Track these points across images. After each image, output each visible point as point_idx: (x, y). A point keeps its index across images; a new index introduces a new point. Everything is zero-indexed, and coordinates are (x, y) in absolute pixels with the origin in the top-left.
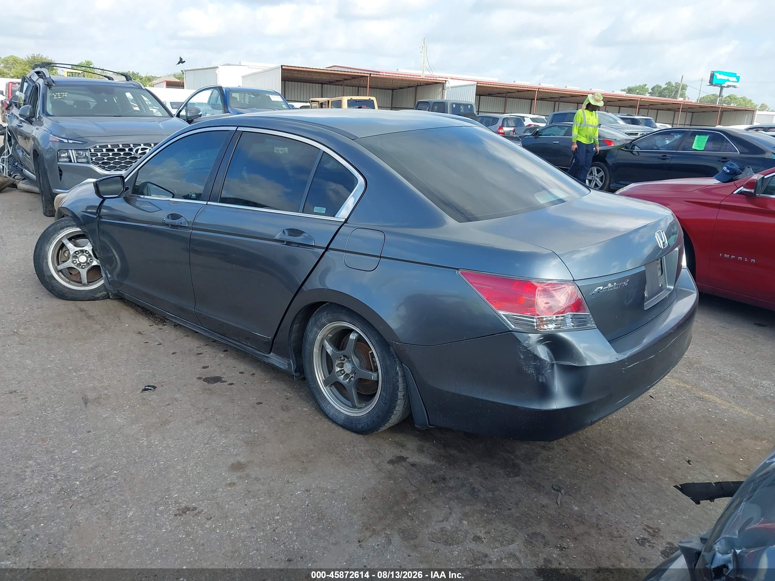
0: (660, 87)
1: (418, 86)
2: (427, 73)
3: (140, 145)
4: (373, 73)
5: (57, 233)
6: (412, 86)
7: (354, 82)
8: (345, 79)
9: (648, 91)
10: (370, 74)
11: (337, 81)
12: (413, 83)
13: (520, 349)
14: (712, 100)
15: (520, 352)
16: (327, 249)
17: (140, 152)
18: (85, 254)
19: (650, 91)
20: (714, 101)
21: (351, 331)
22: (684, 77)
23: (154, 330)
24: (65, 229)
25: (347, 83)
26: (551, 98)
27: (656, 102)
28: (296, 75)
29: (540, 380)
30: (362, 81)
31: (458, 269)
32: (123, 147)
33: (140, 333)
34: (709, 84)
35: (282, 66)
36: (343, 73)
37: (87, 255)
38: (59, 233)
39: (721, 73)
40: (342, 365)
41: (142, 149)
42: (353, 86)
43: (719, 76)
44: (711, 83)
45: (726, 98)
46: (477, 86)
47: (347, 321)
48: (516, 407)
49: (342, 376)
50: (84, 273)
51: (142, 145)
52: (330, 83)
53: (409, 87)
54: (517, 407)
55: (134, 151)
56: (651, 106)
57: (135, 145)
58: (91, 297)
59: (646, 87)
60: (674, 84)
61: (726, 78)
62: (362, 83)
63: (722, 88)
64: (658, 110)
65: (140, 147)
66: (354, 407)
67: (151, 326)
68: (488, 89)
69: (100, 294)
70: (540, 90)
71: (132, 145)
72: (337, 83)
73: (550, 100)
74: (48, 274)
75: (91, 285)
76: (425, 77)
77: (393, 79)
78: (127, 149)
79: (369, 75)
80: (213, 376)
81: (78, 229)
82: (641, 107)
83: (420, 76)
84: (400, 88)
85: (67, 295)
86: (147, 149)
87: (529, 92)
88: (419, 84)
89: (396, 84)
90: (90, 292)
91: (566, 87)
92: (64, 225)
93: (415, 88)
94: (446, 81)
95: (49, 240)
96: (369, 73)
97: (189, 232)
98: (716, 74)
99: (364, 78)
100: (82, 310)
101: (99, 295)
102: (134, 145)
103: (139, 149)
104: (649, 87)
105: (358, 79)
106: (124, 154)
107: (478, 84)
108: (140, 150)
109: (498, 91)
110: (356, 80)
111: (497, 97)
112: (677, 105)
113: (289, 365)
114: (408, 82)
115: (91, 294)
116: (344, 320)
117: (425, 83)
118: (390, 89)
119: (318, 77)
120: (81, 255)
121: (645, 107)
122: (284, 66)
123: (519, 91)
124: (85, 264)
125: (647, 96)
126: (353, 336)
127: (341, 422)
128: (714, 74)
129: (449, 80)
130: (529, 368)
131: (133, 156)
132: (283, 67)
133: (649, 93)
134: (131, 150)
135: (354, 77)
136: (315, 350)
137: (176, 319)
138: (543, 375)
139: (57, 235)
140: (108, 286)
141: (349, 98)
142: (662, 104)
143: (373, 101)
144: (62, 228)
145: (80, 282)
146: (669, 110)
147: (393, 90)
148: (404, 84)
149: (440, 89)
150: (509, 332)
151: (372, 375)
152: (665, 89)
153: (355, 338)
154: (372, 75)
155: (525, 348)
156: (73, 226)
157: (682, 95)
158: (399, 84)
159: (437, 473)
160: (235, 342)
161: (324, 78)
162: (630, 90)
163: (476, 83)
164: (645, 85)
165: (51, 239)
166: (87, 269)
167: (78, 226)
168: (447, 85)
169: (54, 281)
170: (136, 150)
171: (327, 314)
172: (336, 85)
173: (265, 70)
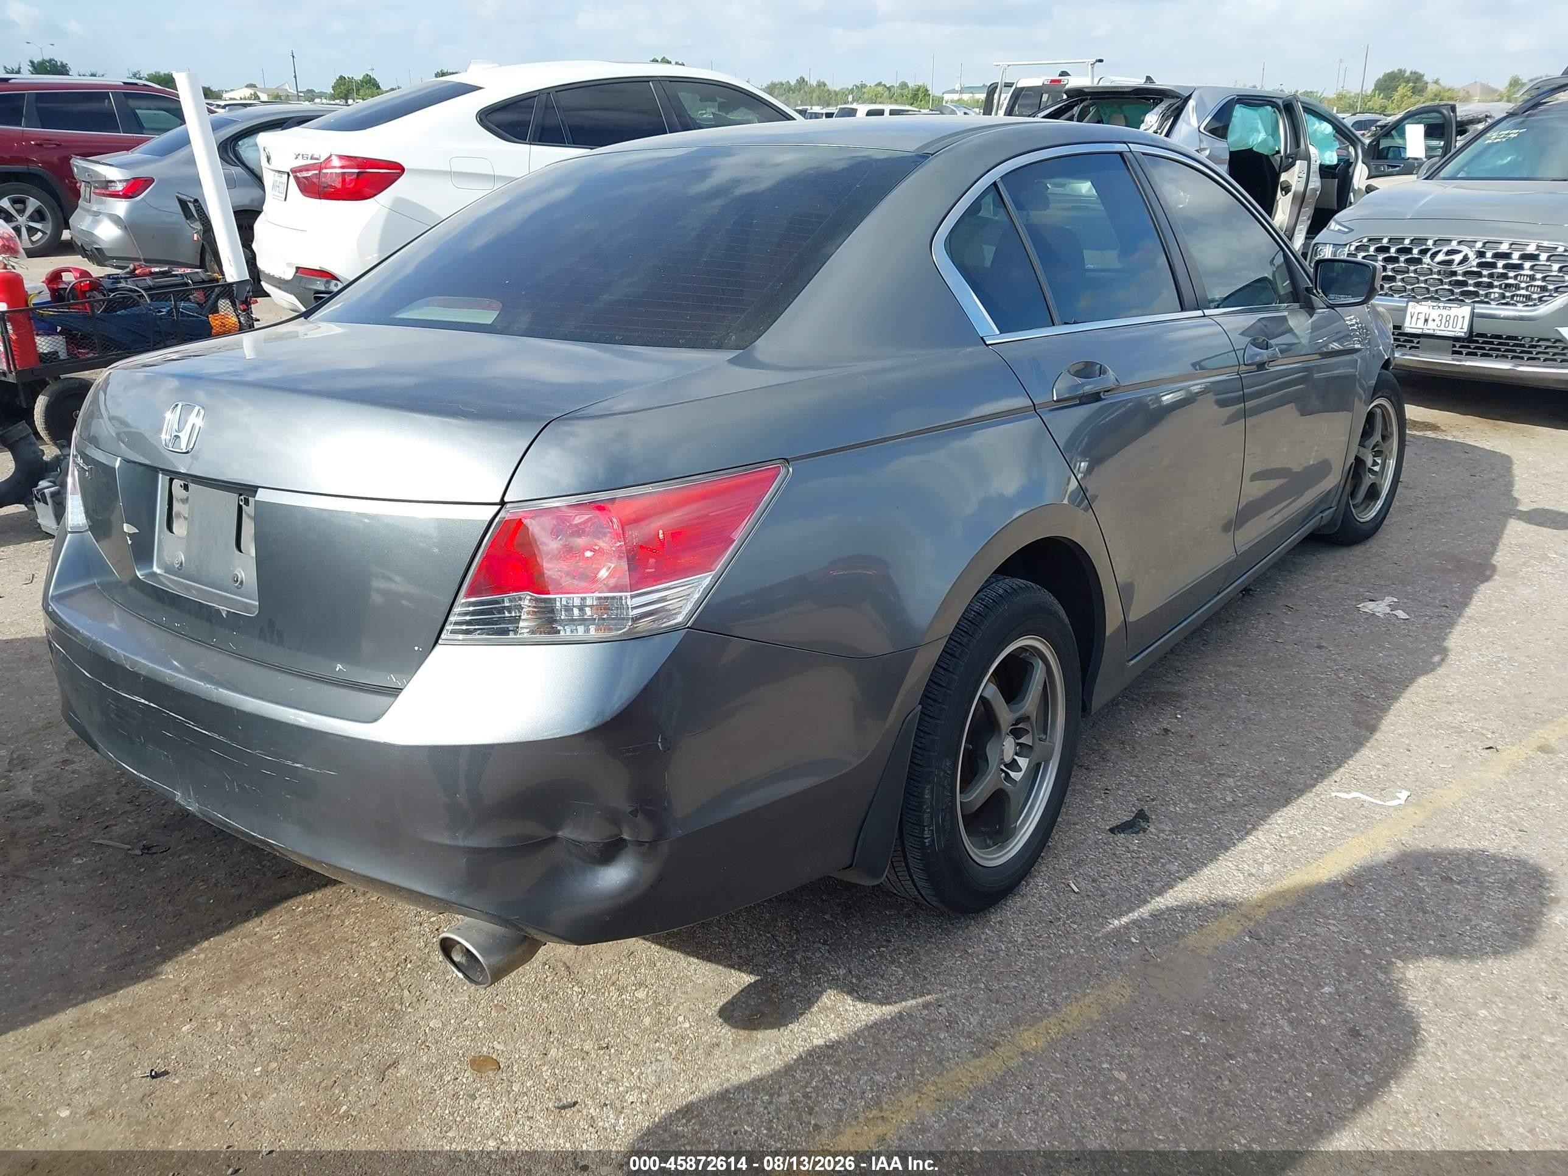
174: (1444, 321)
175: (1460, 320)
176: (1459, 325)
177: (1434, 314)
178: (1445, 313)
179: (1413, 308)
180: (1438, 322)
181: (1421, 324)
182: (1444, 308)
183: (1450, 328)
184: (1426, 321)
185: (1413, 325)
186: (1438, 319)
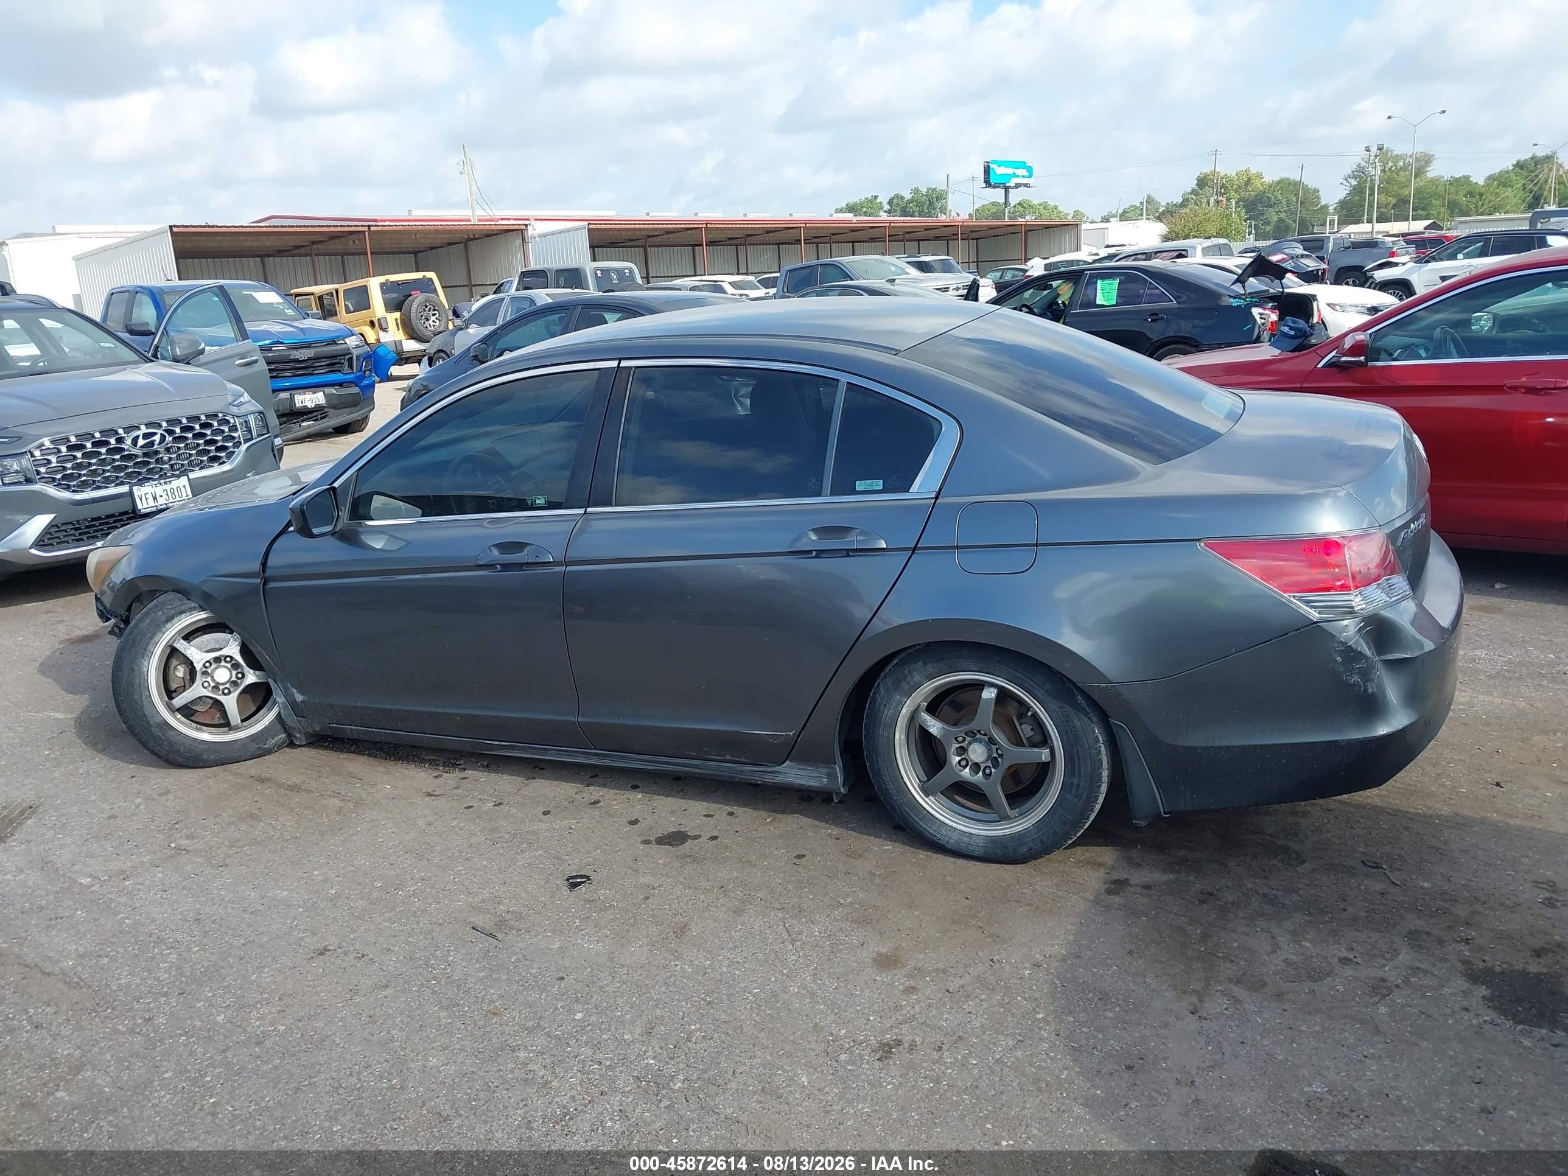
0: (902, 198)
1: (470, 240)
2: (480, 213)
3: (138, 428)
4: (374, 224)
5: (161, 631)
6: (457, 241)
7: (333, 246)
8: (314, 243)
9: (882, 208)
10: (369, 226)
11: (297, 247)
12: (459, 235)
13: (1335, 648)
14: (994, 213)
15: (1336, 653)
16: (915, 548)
17: (141, 442)
18: (223, 663)
19: (887, 207)
20: (998, 215)
21: (980, 686)
22: (950, 177)
23: (452, 783)
24: (176, 619)
25: (318, 250)
26: (730, 239)
27: (915, 227)
28: (202, 244)
29: (1370, 691)
30: (352, 243)
31: (1198, 540)
32: (102, 436)
33: (430, 795)
34: (984, 185)
35: (171, 227)
36: (310, 229)
37: (229, 665)
38: (164, 630)
39: (1000, 163)
40: (962, 751)
41: (146, 436)
42: (330, 255)
43: (998, 171)
44: (988, 183)
45: (1015, 206)
46: (589, 230)
47: (973, 669)
48: (1335, 743)
49: (967, 770)
50: (231, 702)
51: (143, 427)
52: (281, 253)
53: (450, 244)
54: (1336, 741)
55: (129, 442)
56: (906, 235)
57: (128, 429)
58: (255, 749)
59: (878, 200)
60: (924, 190)
61: (1010, 171)
62: (350, 245)
63: (1007, 189)
64: (919, 241)
65: (140, 433)
66: (1005, 818)
67: (436, 777)
68: (610, 233)
69: (273, 742)
70: (709, 226)
71: (121, 431)
72: (296, 252)
73: (728, 242)
74: (157, 720)
75: (247, 728)
76: (479, 221)
77: (418, 232)
78: (113, 441)
79: (366, 229)
80: (666, 833)
81: (203, 615)
82: (891, 238)
83: (469, 221)
84: (432, 248)
85: (205, 757)
86: (155, 434)
87: (689, 232)
88: (472, 237)
89: (422, 241)
90: (252, 741)
91: (791, 215)
92: (172, 612)
93: (462, 245)
94: (526, 225)
95: (145, 650)
96: (367, 224)
97: (561, 572)
98: (992, 166)
99: (355, 236)
100: (261, 780)
101: (271, 743)
102: (126, 430)
103: (138, 437)
104: (883, 199)
105: (342, 239)
106: (109, 452)
107: (591, 226)
108: (141, 438)
109: (629, 235)
110: (337, 241)
111: (627, 247)
112: (950, 228)
113: (831, 776)
114: (448, 235)
115: (255, 746)
116: (966, 669)
117: (485, 232)
118: (410, 253)
119: (255, 244)
120: (216, 668)
121: (897, 238)
122: (175, 226)
123: (668, 232)
124: (228, 685)
125: (884, 216)
126: (989, 694)
127: (979, 851)
128: (989, 167)
129: (532, 222)
130: (1351, 675)
131: (126, 453)
132: (175, 230)
133: (885, 212)
134: (120, 440)
135: (334, 236)
136: (897, 735)
137: (513, 748)
138: (1372, 681)
139: (161, 635)
140: (291, 720)
141: (382, 279)
142: (926, 230)
143: (431, 280)
144: (170, 619)
145: (225, 724)
146: (937, 238)
147: (416, 253)
148: (438, 242)
149: (518, 242)
150: (1314, 626)
151: (1041, 753)
152: (911, 201)
153: (993, 695)
154: (372, 229)
155: (1344, 644)
156: (191, 610)
157: (943, 210)
158: (429, 241)
159: (1194, 889)
160: (694, 762)
161: (268, 244)
162: (851, 209)
163: (586, 223)
164: (876, 197)
165: (150, 646)
166: (235, 694)
167: (203, 609)
168: (530, 232)
169: (172, 733)
170: (133, 440)
171: (925, 664)
172: (293, 256)
173: (130, 240)
174: (170, 494)
175: (183, 490)
176: (184, 494)
177: (159, 490)
178: (168, 487)
179: (138, 491)
180: (165, 496)
181: (151, 503)
182: (166, 483)
183: (178, 499)
184: (155, 498)
185: (145, 506)
186: (164, 494)
